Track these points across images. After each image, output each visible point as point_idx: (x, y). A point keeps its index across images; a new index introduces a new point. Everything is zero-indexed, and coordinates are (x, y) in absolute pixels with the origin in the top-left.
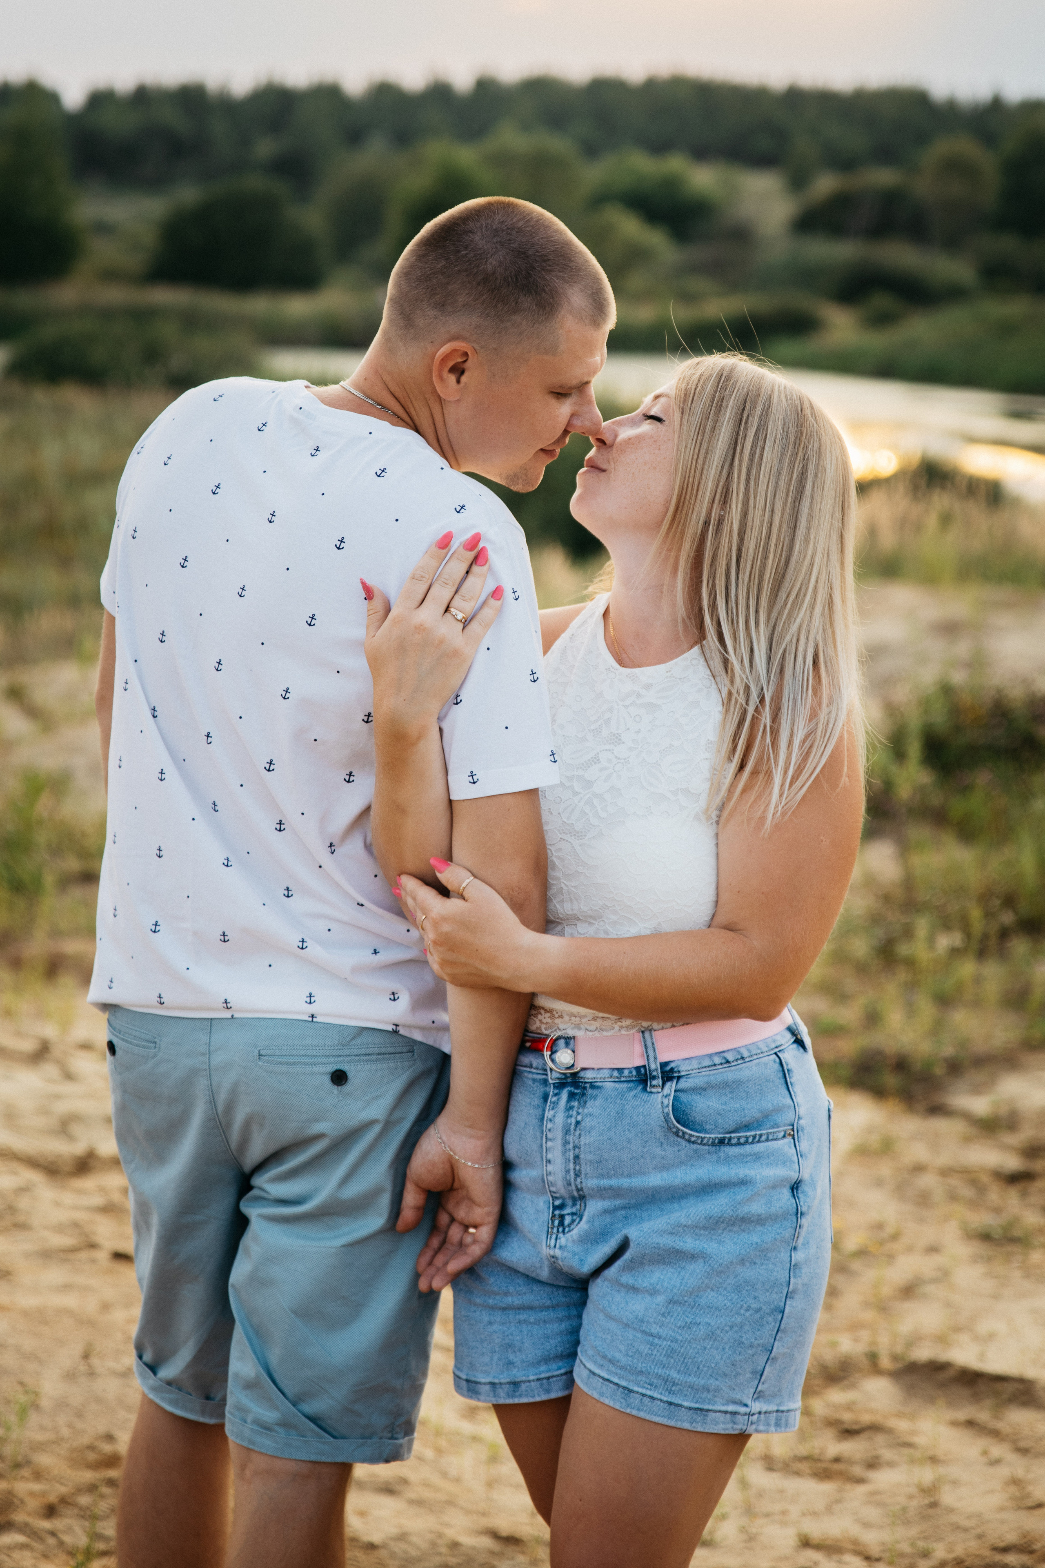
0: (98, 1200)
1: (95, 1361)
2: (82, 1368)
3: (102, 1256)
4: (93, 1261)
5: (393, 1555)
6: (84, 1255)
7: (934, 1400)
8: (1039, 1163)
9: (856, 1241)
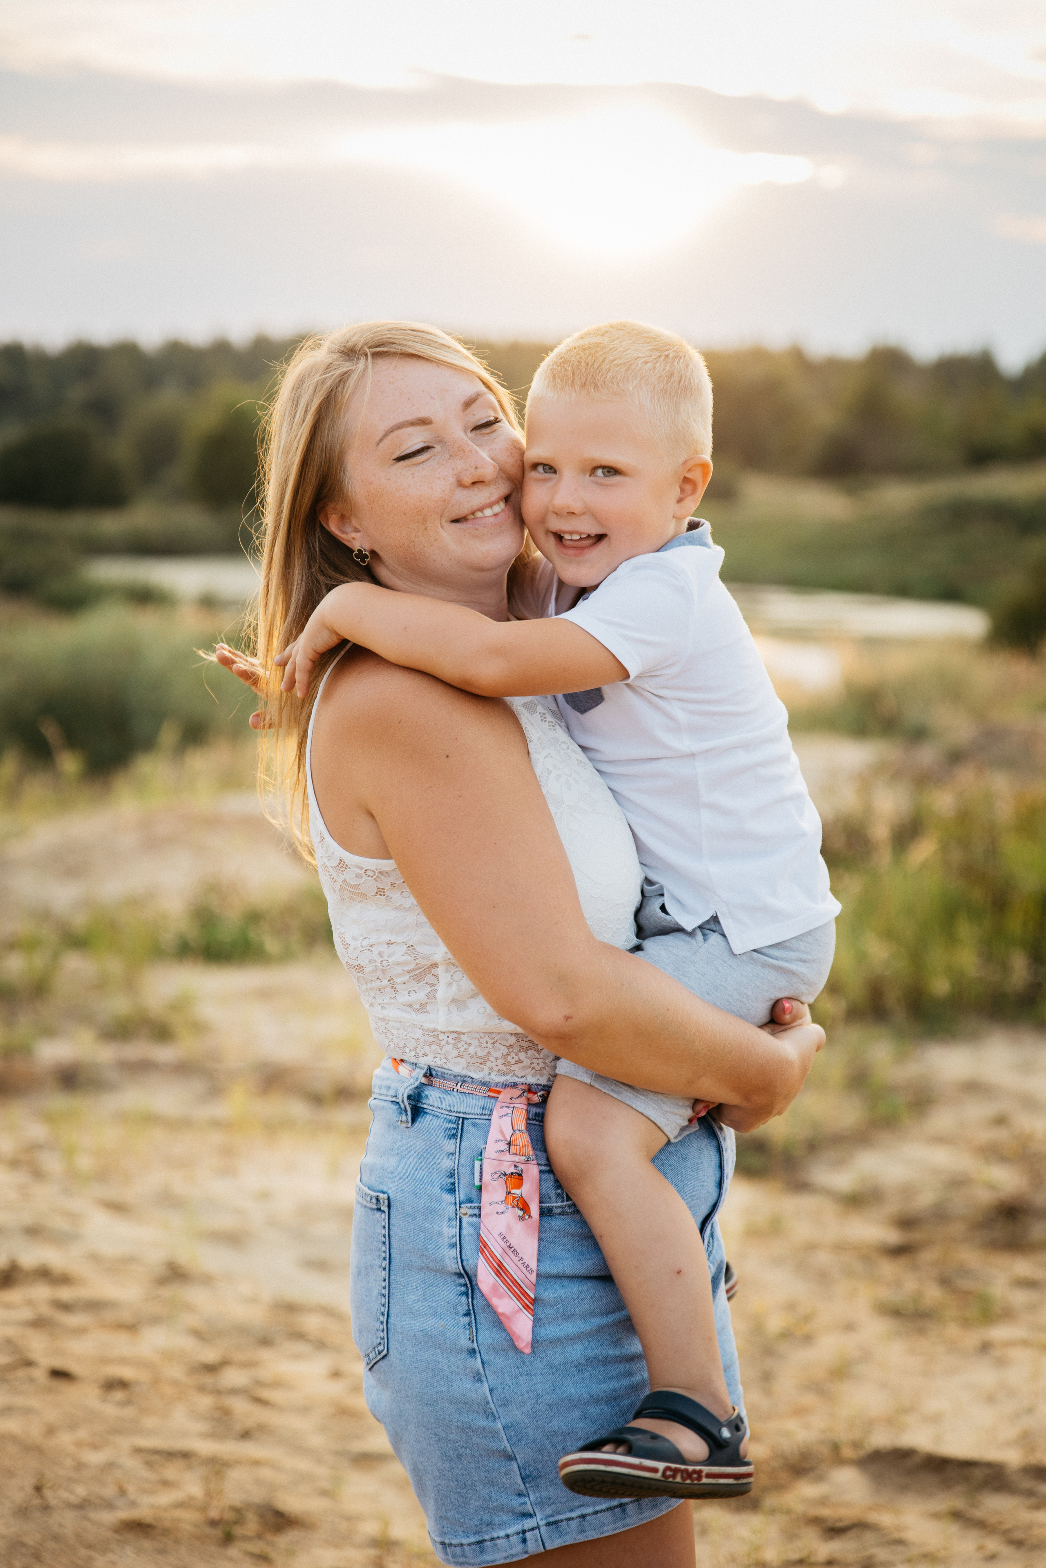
0: (27, 1314)
1: (48, 1493)
2: (36, 1501)
3: (40, 1374)
4: (32, 1380)
6: (21, 1373)
7: (904, 1489)
8: (917, 1236)
9: (775, 1323)
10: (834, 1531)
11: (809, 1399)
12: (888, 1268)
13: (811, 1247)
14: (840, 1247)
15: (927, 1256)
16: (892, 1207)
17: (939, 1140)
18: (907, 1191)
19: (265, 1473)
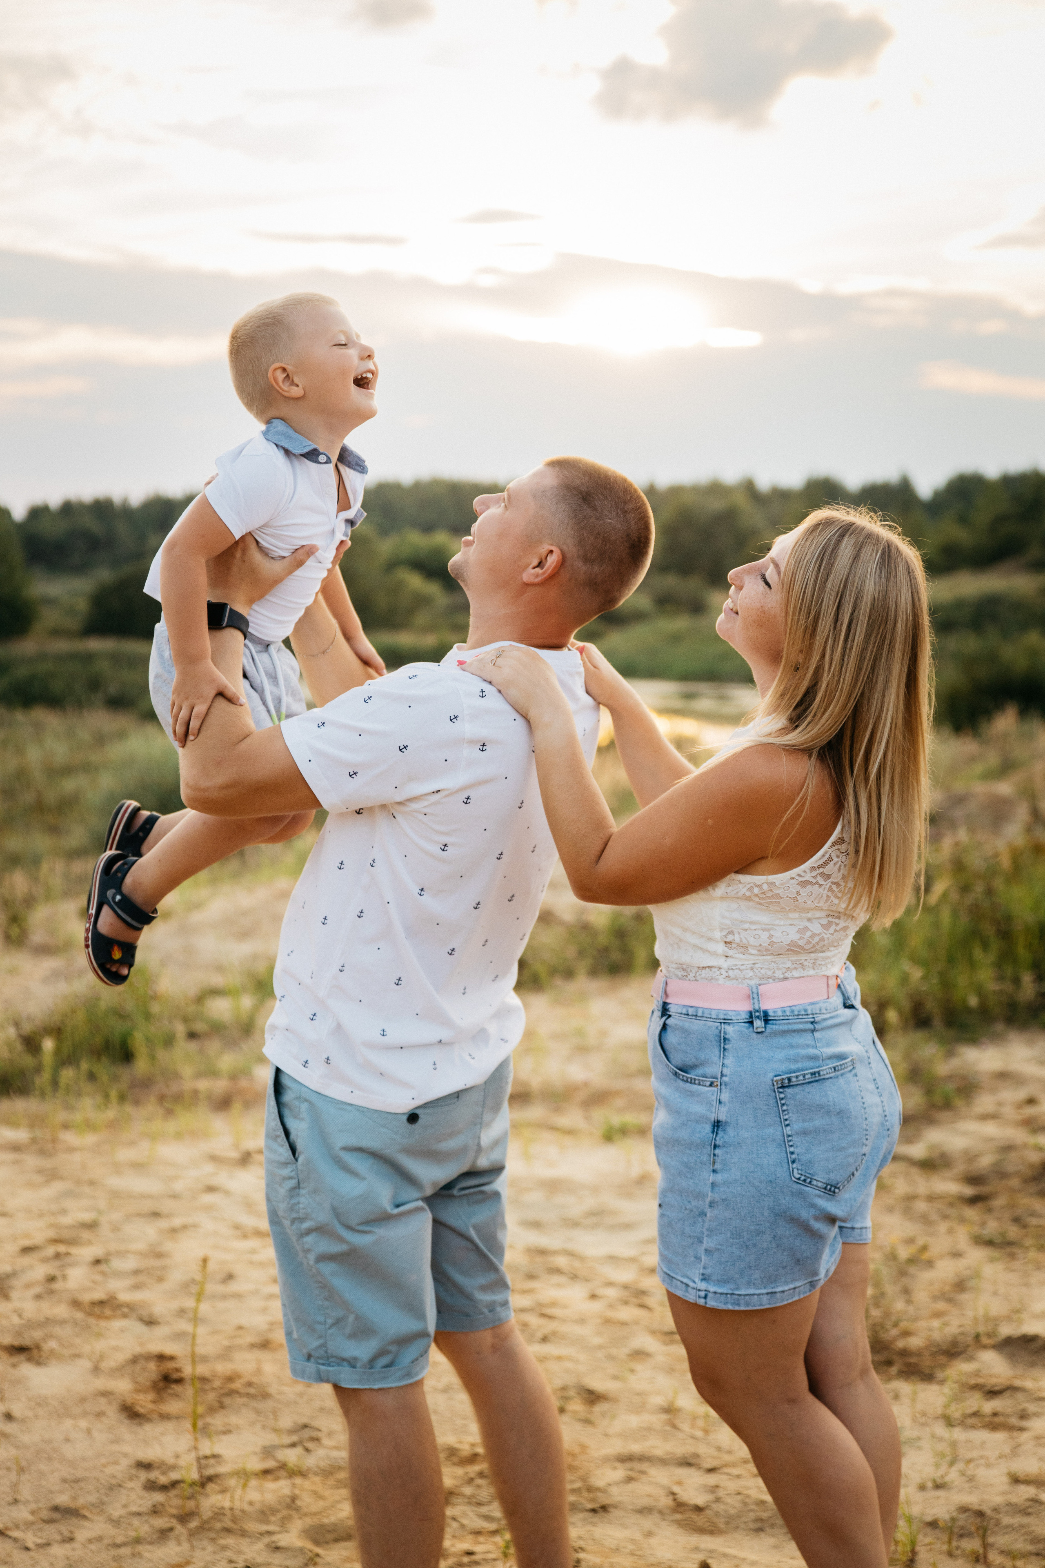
5: (717, 1514)
7: (1033, 1365)
8: (985, 1190)
9: (904, 1253)
10: (992, 1393)
11: (941, 1306)
12: (972, 1213)
13: (911, 1198)
14: (931, 1198)
15: (999, 1202)
16: (960, 1168)
17: (985, 1117)
18: (970, 1157)
19: (568, 1365)
